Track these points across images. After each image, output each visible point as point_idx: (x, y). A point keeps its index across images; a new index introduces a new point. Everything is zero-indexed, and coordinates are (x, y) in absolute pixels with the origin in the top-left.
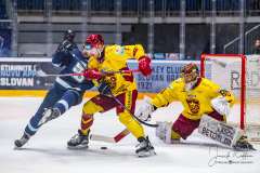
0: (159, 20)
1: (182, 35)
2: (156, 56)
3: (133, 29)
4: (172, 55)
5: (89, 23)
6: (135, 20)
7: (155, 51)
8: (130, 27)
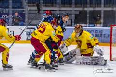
0: (92, 9)
1: (102, 16)
2: (90, 25)
3: (80, 13)
4: (98, 25)
5: (60, 10)
6: (81, 9)
7: (90, 23)
8: (79, 12)
